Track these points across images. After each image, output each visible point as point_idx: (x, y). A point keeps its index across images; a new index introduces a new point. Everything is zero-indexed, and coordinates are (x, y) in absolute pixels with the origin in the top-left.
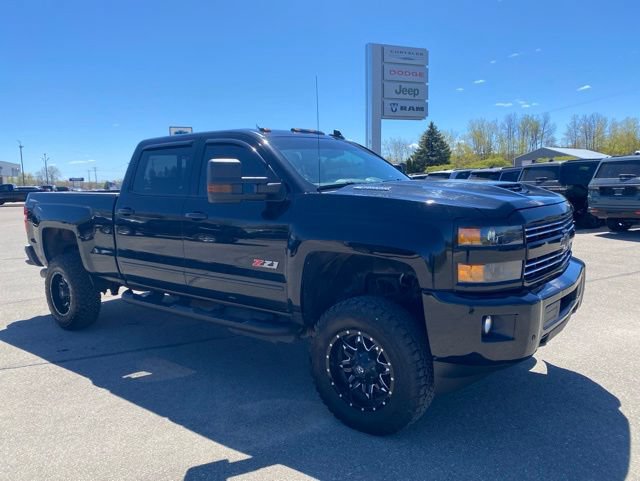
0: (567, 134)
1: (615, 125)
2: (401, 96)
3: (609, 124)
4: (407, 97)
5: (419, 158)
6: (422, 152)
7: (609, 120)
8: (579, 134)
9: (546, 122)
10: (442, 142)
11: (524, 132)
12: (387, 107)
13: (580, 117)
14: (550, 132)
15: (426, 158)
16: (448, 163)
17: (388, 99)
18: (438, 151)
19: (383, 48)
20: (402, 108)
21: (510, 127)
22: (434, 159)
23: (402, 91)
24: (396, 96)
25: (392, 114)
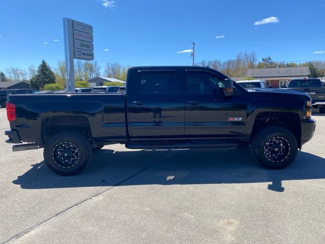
0: (105, 71)
1: (124, 68)
2: (82, 48)
3: (122, 68)
4: (86, 48)
5: (37, 79)
6: (39, 76)
7: (122, 66)
8: (110, 71)
9: (95, 65)
10: (50, 71)
11: (86, 69)
12: (76, 53)
13: (110, 64)
14: (98, 69)
15: (42, 79)
16: (55, 83)
17: (77, 48)
18: (49, 76)
19: (73, 21)
20: (84, 54)
21: (79, 66)
22: (47, 80)
23: (82, 45)
24: (80, 47)
25: (78, 56)
